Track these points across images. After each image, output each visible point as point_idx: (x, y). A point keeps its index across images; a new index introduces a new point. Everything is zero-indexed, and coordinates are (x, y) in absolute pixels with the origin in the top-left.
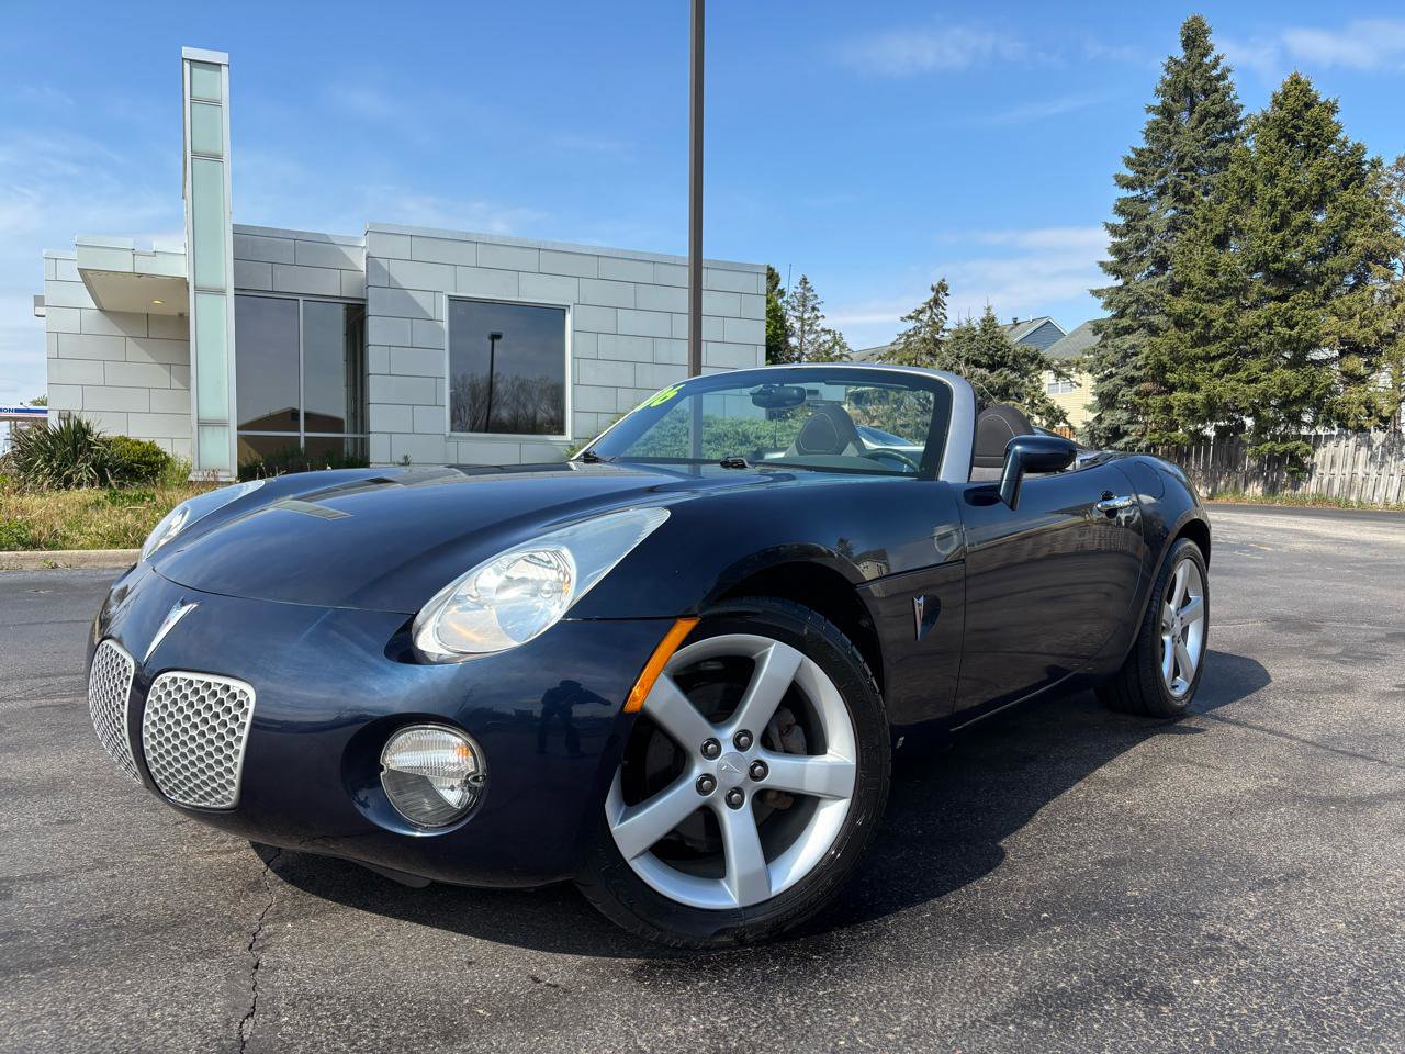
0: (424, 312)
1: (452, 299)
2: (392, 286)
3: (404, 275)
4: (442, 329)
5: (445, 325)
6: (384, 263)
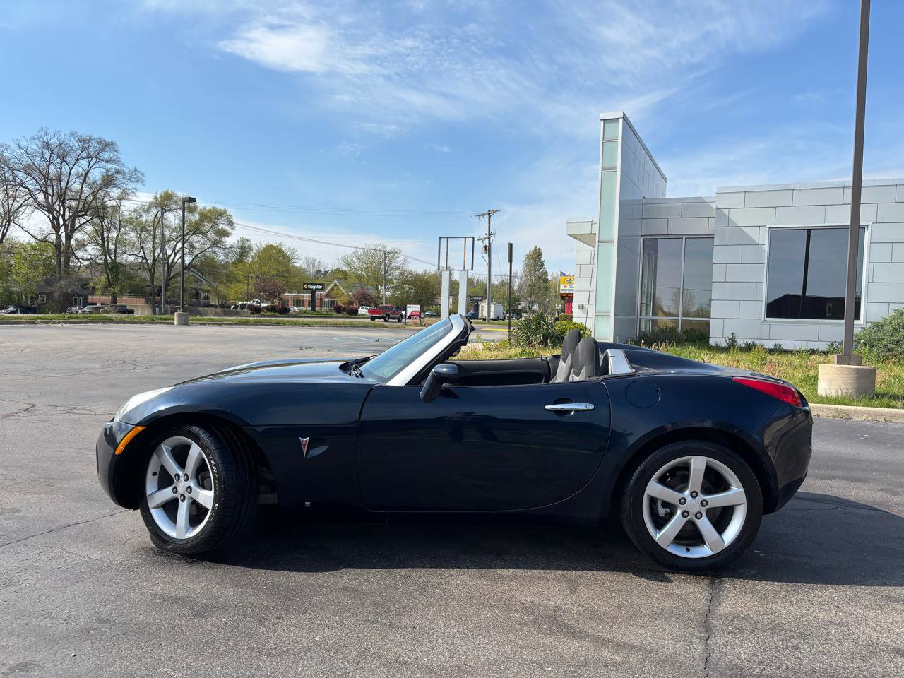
0: (752, 240)
1: (772, 230)
2: (730, 224)
3: (738, 218)
4: (763, 250)
5: (766, 248)
6: (726, 212)
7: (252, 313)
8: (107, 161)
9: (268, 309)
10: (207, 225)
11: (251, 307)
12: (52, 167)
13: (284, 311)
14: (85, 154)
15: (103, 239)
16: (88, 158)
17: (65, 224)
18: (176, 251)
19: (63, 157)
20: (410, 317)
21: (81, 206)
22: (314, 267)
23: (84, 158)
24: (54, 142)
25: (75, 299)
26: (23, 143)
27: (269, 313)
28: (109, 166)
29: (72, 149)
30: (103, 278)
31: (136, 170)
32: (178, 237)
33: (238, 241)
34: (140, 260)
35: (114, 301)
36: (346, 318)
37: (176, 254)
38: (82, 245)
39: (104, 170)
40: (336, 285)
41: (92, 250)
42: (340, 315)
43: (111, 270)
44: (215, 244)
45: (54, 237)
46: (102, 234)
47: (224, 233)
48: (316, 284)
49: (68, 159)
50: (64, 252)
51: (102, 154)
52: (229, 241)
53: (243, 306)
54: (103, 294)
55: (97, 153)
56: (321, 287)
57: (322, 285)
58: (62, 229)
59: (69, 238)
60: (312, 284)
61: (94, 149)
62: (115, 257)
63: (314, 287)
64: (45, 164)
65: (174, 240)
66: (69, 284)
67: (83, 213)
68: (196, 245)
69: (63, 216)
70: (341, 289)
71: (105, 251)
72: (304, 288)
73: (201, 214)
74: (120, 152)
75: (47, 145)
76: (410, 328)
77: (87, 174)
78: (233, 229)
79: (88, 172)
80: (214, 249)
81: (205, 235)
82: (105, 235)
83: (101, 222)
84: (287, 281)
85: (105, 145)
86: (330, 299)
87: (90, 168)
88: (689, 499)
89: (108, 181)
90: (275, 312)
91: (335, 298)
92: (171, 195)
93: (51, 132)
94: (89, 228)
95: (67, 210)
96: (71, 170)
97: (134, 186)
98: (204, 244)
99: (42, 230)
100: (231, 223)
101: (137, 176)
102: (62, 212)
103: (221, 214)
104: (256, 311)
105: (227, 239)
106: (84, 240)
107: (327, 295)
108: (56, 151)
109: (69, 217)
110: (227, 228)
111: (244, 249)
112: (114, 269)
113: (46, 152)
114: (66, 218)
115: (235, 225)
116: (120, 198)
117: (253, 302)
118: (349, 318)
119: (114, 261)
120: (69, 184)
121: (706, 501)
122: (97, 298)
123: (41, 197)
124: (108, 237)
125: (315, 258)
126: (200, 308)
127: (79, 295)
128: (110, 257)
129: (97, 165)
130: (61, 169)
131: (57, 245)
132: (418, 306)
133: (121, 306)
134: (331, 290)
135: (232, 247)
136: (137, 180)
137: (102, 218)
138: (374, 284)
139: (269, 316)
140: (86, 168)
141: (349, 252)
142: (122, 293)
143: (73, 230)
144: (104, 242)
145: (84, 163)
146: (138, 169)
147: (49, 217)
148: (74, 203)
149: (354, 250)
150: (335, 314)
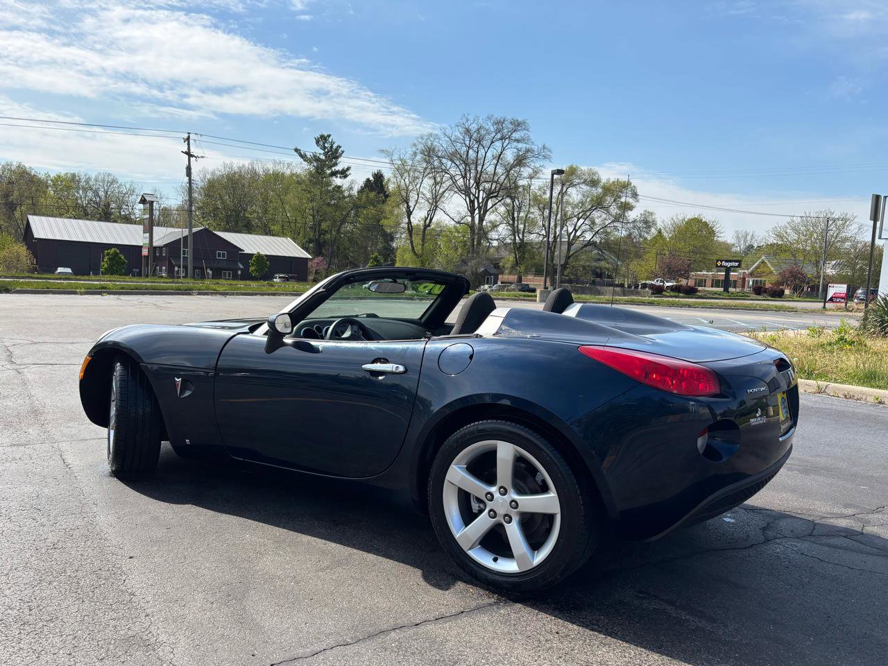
7: (653, 294)
8: (518, 141)
9: (672, 289)
10: (609, 199)
11: (652, 287)
12: (471, 151)
13: (690, 292)
14: (499, 136)
15: (513, 219)
16: (501, 139)
17: (479, 207)
18: (577, 228)
19: (479, 141)
20: (831, 300)
21: (493, 188)
22: (745, 241)
23: (497, 140)
24: (474, 127)
25: (488, 278)
26: (449, 132)
27: (672, 294)
28: (520, 145)
29: (488, 133)
30: (511, 258)
31: (544, 147)
32: (579, 214)
33: (641, 214)
34: (541, 239)
35: (520, 280)
36: (768, 300)
37: (576, 231)
38: (494, 226)
39: (516, 150)
40: (763, 262)
41: (503, 230)
42: (760, 297)
43: (518, 249)
44: (617, 219)
45: (469, 219)
46: (513, 214)
47: (626, 207)
48: (731, 261)
49: (484, 143)
50: (478, 233)
51: (514, 135)
52: (632, 215)
53: (644, 286)
54: (510, 273)
55: (510, 134)
56: (737, 264)
57: (739, 261)
58: (477, 211)
59: (481, 220)
60: (727, 261)
61: (507, 130)
62: (523, 236)
63: (729, 265)
64: (464, 149)
65: (575, 216)
66: (478, 264)
67: (496, 194)
68: (597, 221)
69: (478, 198)
70: (769, 265)
71: (515, 231)
72: (717, 266)
73: (604, 188)
74: (530, 130)
75: (468, 131)
76: (830, 313)
77: (500, 155)
78: (638, 201)
79: (501, 153)
80: (615, 224)
81: (607, 209)
82: (516, 215)
83: (513, 202)
84: (704, 258)
85: (517, 125)
86: (755, 279)
87: (503, 149)
88: (497, 495)
89: (520, 161)
90: (679, 292)
91: (760, 277)
92: (575, 169)
93: (471, 118)
94: (502, 209)
95: (481, 192)
96: (486, 153)
97: (541, 163)
98: (605, 219)
99: (459, 213)
100: (635, 195)
101: (545, 154)
102: (477, 196)
103: (625, 186)
104: (658, 291)
105: (630, 212)
106: (496, 221)
107: (751, 274)
108: (475, 135)
109: (483, 199)
110: (631, 200)
111: (647, 223)
112: (521, 248)
113: (467, 139)
114: (481, 200)
115: (639, 197)
116: (531, 177)
117: (657, 281)
118: (772, 300)
119: (522, 240)
120: (485, 167)
121: (516, 503)
122: (505, 277)
123: (461, 182)
124: (518, 217)
125: (748, 232)
126: (599, 288)
127: (491, 275)
128: (519, 237)
129: (509, 146)
130: (478, 153)
131: (472, 226)
132: (845, 286)
133: (526, 285)
134: (757, 268)
135: (634, 221)
136: (545, 157)
137: (513, 199)
138: (813, 259)
139: (671, 297)
140: (499, 151)
141: (783, 222)
142: (527, 272)
143: (486, 211)
144: (514, 222)
145: (498, 144)
146: (547, 146)
147: (466, 200)
148: (487, 186)
149: (789, 219)
150: (754, 296)
